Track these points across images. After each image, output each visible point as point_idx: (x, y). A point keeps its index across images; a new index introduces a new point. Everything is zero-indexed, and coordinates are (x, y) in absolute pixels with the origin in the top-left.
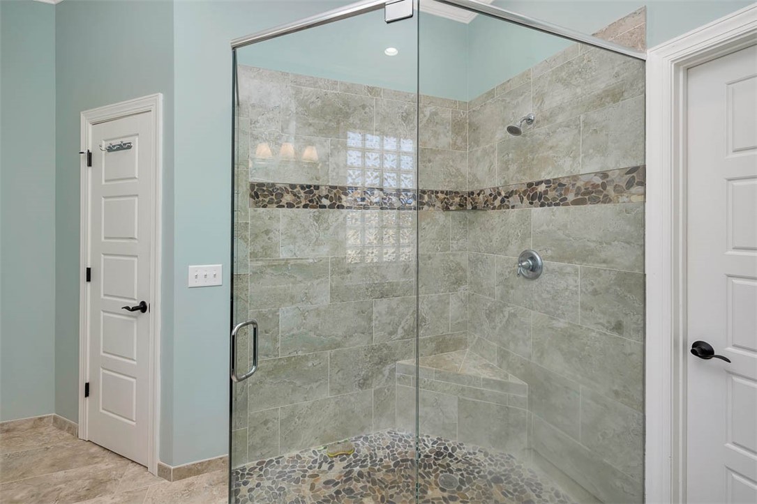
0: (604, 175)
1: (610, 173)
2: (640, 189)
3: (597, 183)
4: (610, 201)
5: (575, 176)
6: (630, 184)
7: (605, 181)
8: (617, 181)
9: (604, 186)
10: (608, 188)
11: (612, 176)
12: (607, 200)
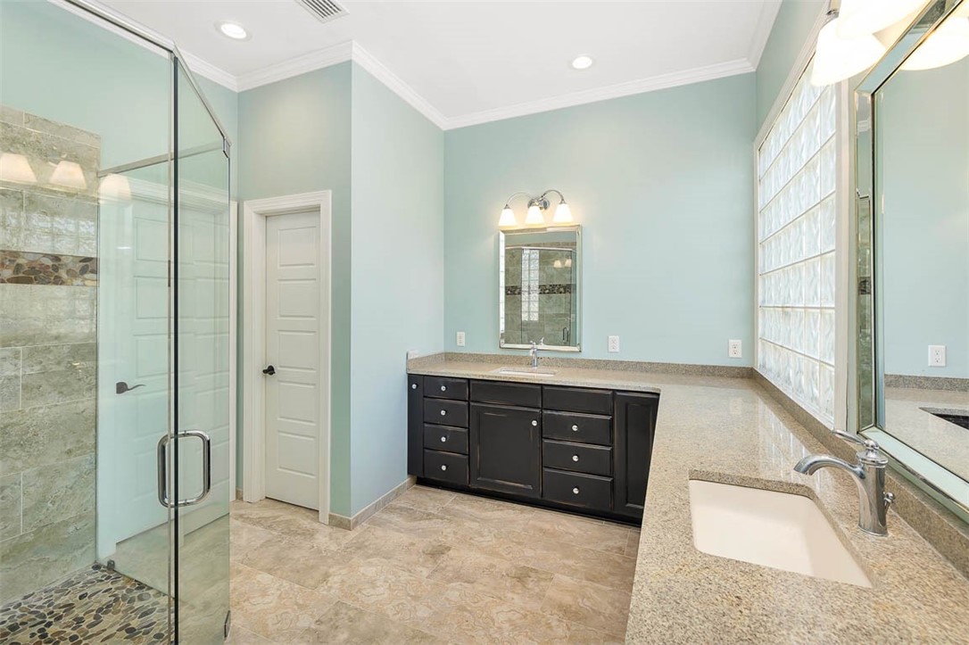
0: (57, 258)
1: (62, 258)
2: (94, 276)
3: (47, 264)
4: (63, 283)
5: (15, 252)
6: (84, 271)
7: (56, 264)
8: (70, 266)
9: (56, 269)
10: (60, 271)
11: (64, 260)
12: (58, 281)
